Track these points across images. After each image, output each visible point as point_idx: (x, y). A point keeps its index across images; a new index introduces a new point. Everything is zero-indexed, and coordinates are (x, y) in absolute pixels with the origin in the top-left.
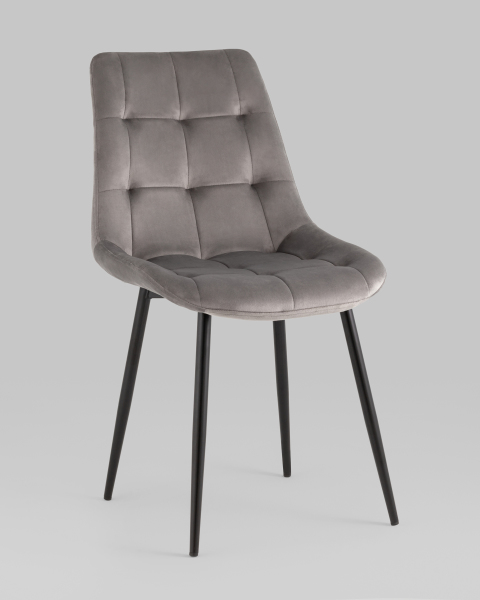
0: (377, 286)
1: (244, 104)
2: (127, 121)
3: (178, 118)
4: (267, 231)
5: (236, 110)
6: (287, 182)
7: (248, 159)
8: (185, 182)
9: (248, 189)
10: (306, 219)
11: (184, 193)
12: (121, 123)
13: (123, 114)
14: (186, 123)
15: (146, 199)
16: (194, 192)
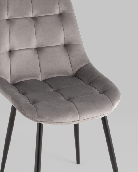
0: (117, 104)
1: (61, 9)
2: (8, 20)
3: (31, 16)
4: (71, 66)
5: (57, 12)
6: (79, 45)
7: (63, 34)
8: (34, 45)
9: (62, 47)
10: (88, 61)
11: (34, 50)
12: (5, 21)
13: (6, 17)
14: (35, 19)
15: (17, 55)
16: (38, 50)
